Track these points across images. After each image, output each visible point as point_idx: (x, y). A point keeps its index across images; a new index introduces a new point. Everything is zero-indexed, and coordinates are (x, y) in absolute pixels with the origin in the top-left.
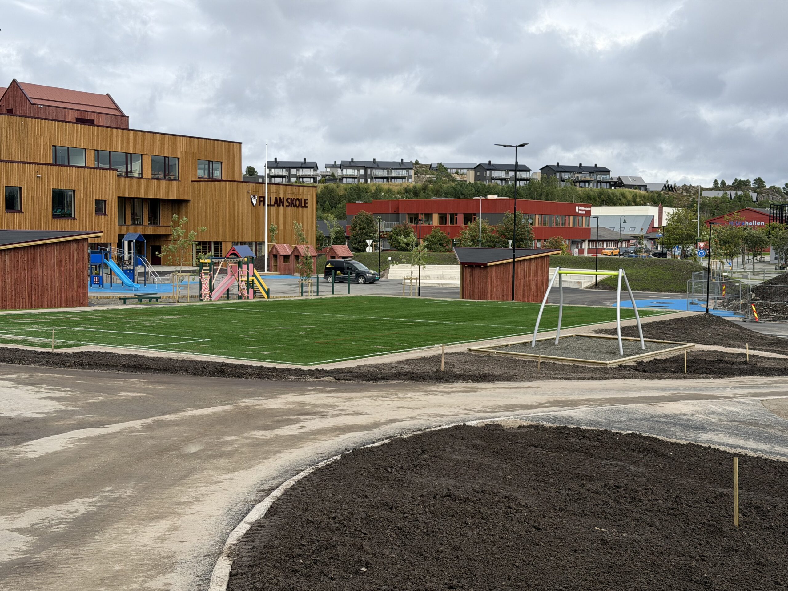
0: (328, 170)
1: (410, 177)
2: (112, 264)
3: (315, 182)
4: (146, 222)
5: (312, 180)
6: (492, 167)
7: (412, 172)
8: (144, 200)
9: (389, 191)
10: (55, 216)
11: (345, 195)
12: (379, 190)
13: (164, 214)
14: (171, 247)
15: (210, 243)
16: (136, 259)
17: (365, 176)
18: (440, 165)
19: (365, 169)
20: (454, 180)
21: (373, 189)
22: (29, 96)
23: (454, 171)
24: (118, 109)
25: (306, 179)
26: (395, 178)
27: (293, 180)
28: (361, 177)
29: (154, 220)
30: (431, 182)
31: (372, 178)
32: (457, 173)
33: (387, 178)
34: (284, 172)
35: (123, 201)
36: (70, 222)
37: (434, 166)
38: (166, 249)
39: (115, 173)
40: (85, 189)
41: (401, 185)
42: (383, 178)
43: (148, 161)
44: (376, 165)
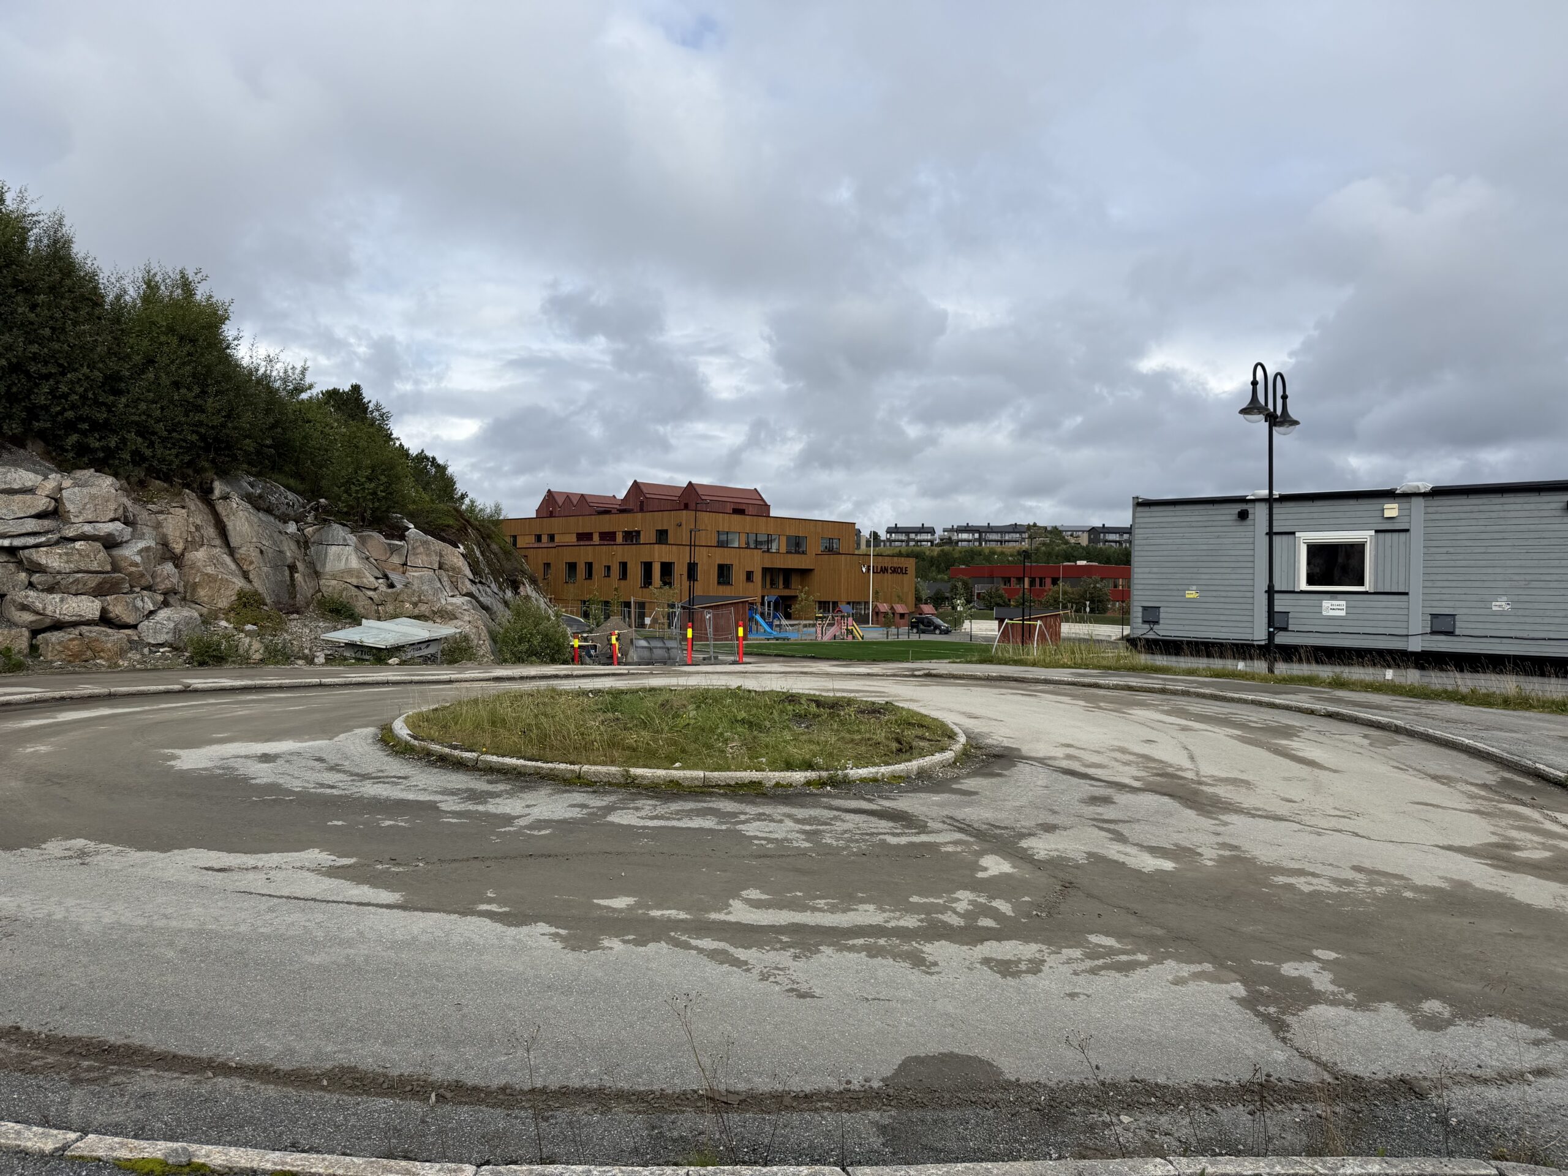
0: (946, 533)
1: (1023, 539)
2: (758, 617)
3: (932, 545)
4: (781, 586)
5: (929, 544)
6: (1105, 530)
7: (1026, 535)
8: (780, 569)
9: (1002, 553)
10: (719, 583)
11: (960, 558)
12: (993, 552)
13: (795, 581)
14: (797, 606)
15: (829, 602)
16: (774, 614)
17: (980, 540)
18: (1055, 528)
19: (980, 533)
20: (1067, 542)
21: (987, 551)
22: (700, 493)
23: (1069, 533)
24: (762, 499)
25: (923, 543)
26: (1009, 541)
27: (912, 544)
28: (975, 540)
29: (787, 585)
30: (1044, 544)
31: (986, 541)
32: (1072, 535)
33: (1001, 542)
34: (903, 537)
35: (765, 570)
36: (728, 587)
37: (1049, 529)
38: (795, 608)
39: (760, 552)
40: (739, 563)
41: (1014, 547)
42: (997, 541)
43: (784, 540)
44: (990, 529)
